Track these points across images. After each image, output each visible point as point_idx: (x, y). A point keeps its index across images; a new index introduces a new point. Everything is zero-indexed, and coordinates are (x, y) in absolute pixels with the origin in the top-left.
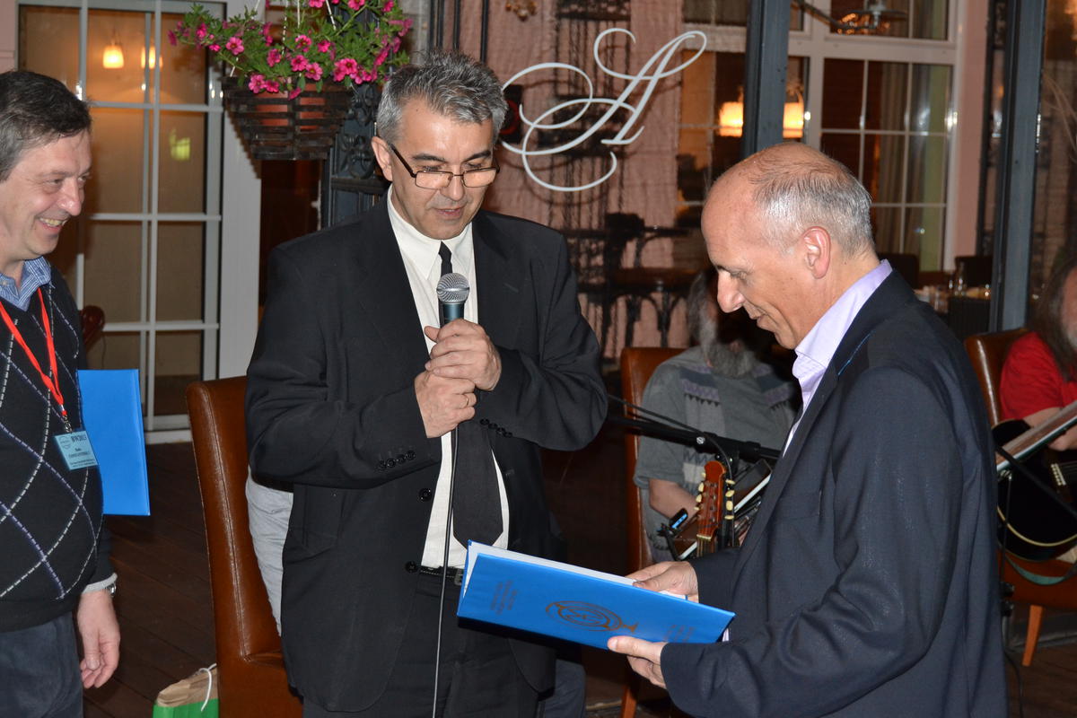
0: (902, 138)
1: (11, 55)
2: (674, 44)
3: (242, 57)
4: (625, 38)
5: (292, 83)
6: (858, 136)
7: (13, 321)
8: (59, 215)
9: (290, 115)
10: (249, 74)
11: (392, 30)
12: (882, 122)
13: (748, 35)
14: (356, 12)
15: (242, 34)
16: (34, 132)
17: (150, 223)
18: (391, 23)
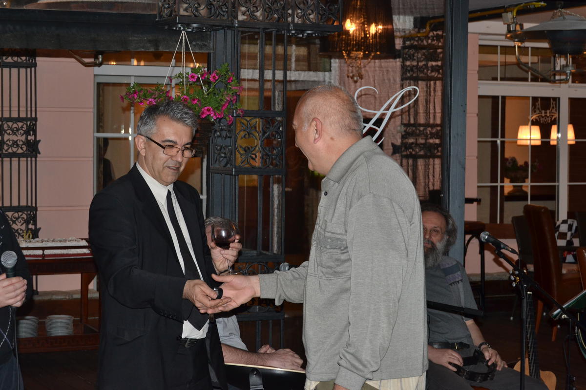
1: (91, 110)
2: (400, 93)
4: (372, 91)
11: (233, 92)
14: (215, 83)
15: (155, 96)
18: (233, 88)
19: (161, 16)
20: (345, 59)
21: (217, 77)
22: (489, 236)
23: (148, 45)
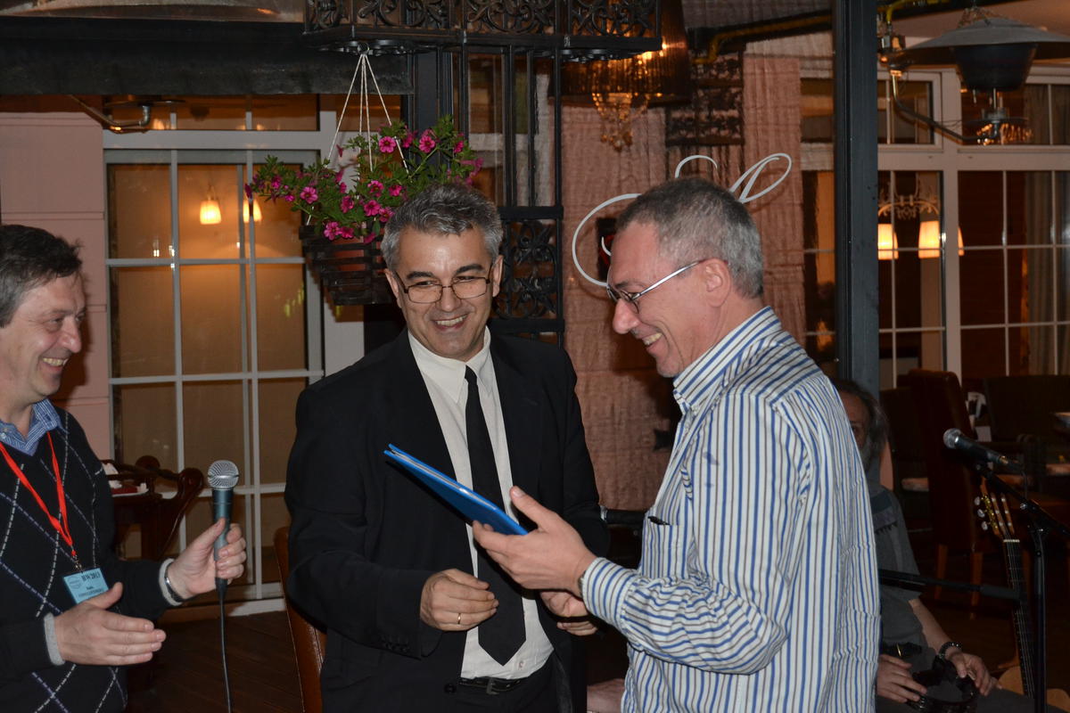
0: (1050, 251)
1: (101, 216)
2: (758, 167)
3: (319, 206)
4: (706, 163)
5: (367, 228)
6: (1001, 251)
7: (19, 467)
8: (62, 353)
9: (367, 260)
10: (326, 222)
11: (462, 171)
12: (1027, 235)
13: (836, 152)
14: (428, 154)
15: (316, 183)
16: (33, 274)
17: (250, 381)
18: (462, 163)
19: (311, 27)
20: (597, 107)
21: (433, 142)
22: (960, 436)
23: (291, 83)
